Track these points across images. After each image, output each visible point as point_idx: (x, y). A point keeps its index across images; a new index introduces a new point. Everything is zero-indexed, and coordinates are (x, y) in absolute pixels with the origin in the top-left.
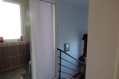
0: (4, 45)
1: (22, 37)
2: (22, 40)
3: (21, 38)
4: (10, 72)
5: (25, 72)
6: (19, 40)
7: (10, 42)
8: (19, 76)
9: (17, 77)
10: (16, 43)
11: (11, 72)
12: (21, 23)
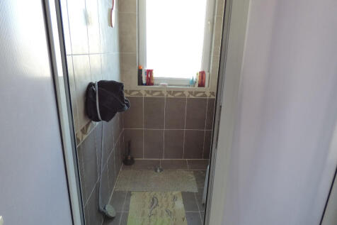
0: (153, 92)
1: (202, 74)
2: (202, 84)
3: (198, 79)
4: (158, 171)
5: (193, 188)
6: (193, 83)
7: (169, 85)
8: (174, 193)
9: (169, 193)
10: (183, 92)
11: (161, 170)
12: (207, 25)
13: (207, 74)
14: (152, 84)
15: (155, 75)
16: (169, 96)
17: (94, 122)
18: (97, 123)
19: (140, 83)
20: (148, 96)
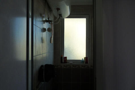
2: (87, 62)
7: (73, 63)
10: (79, 66)
13: (89, 58)
14: (67, 63)
15: (68, 59)
16: (74, 68)
17: (42, 82)
18: (43, 83)
19: (62, 62)
20: (65, 67)
